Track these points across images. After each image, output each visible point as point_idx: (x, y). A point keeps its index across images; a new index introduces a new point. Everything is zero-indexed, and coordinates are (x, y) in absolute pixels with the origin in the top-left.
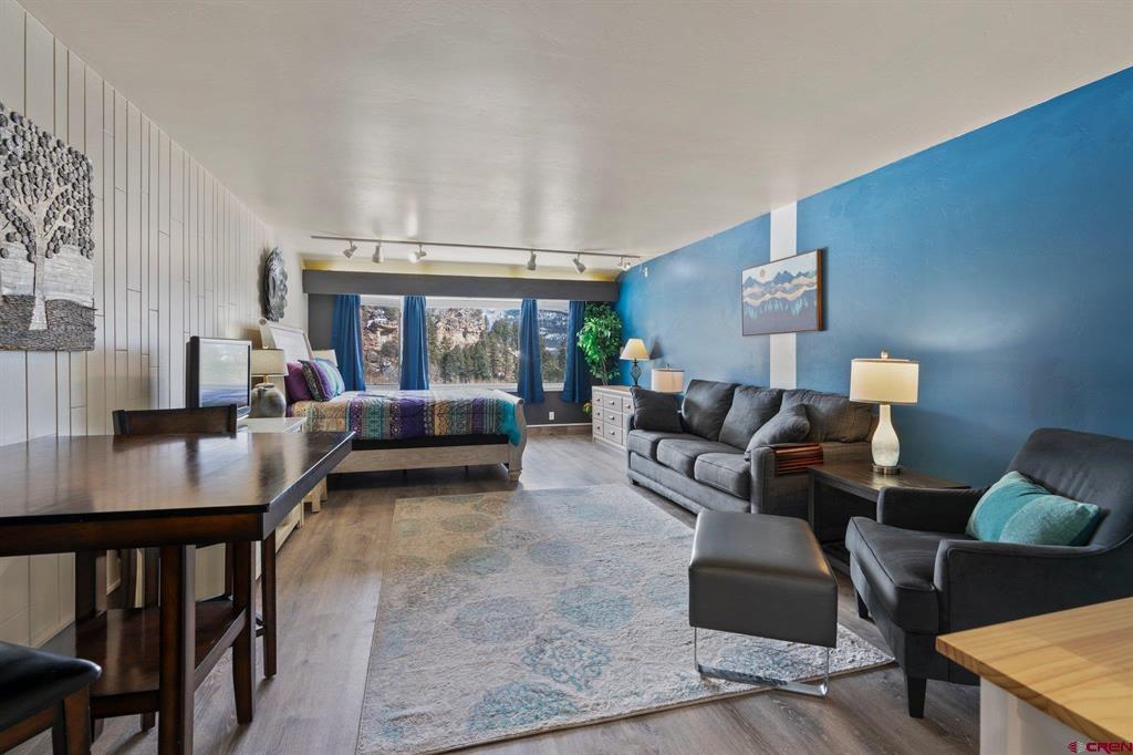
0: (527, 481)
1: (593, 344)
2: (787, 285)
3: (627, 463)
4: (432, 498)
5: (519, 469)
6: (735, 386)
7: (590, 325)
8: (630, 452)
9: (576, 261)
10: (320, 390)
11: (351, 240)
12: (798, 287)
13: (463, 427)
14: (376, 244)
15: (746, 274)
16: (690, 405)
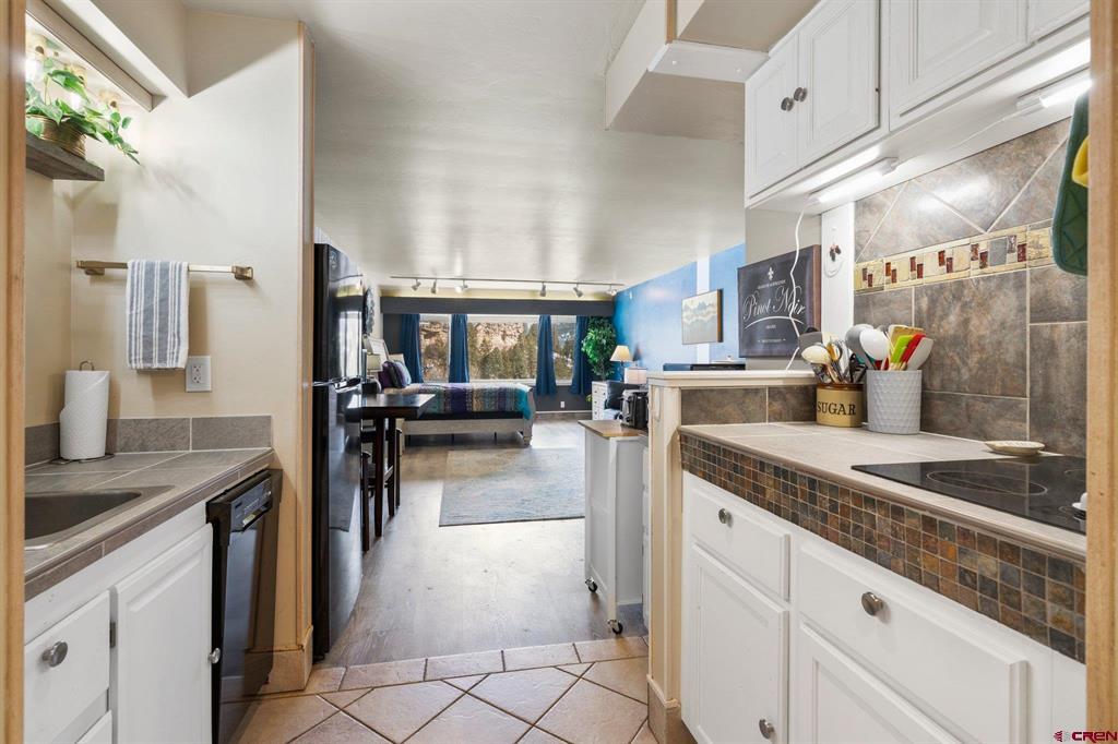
0: (535, 443)
1: (593, 349)
2: (704, 312)
4: (472, 451)
5: (530, 436)
7: (591, 335)
9: (576, 289)
10: (399, 381)
11: (417, 278)
12: (709, 313)
13: (491, 406)
14: (433, 281)
15: (685, 302)
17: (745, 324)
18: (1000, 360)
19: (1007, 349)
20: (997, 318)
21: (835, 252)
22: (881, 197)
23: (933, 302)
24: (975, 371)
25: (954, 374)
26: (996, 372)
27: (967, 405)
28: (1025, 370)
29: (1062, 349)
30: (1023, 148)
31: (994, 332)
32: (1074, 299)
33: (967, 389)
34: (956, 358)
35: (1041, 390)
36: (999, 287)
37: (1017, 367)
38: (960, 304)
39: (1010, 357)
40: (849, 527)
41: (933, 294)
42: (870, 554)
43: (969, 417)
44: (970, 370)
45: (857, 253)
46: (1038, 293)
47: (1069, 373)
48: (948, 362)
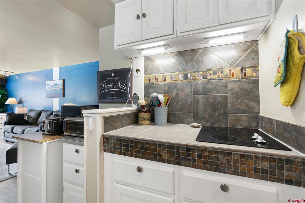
2: (56, 86)
3: (3, 136)
6: (42, 111)
8: (4, 132)
12: (59, 87)
15: (47, 82)
16: (29, 117)
17: (101, 91)
18: (186, 103)
19: (188, 101)
20: (186, 93)
21: (138, 71)
22: (153, 57)
23: (169, 88)
24: (180, 106)
25: (175, 107)
26: (185, 106)
27: (178, 115)
28: (192, 106)
29: (200, 101)
30: (192, 52)
31: (185, 97)
32: (203, 90)
33: (178, 111)
34: (175, 103)
35: (196, 111)
36: (186, 86)
37: (190, 105)
38: (176, 89)
39: (189, 103)
40: (207, 162)
41: (169, 86)
42: (217, 170)
43: (179, 118)
44: (179, 106)
45: (145, 72)
46: (195, 88)
47: (202, 107)
48: (173, 104)
